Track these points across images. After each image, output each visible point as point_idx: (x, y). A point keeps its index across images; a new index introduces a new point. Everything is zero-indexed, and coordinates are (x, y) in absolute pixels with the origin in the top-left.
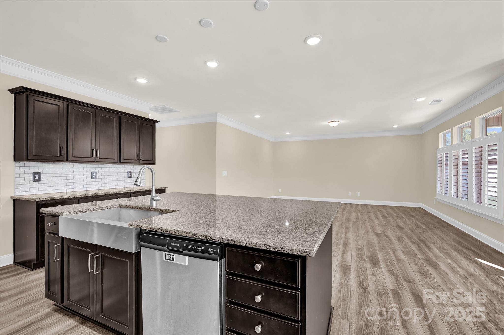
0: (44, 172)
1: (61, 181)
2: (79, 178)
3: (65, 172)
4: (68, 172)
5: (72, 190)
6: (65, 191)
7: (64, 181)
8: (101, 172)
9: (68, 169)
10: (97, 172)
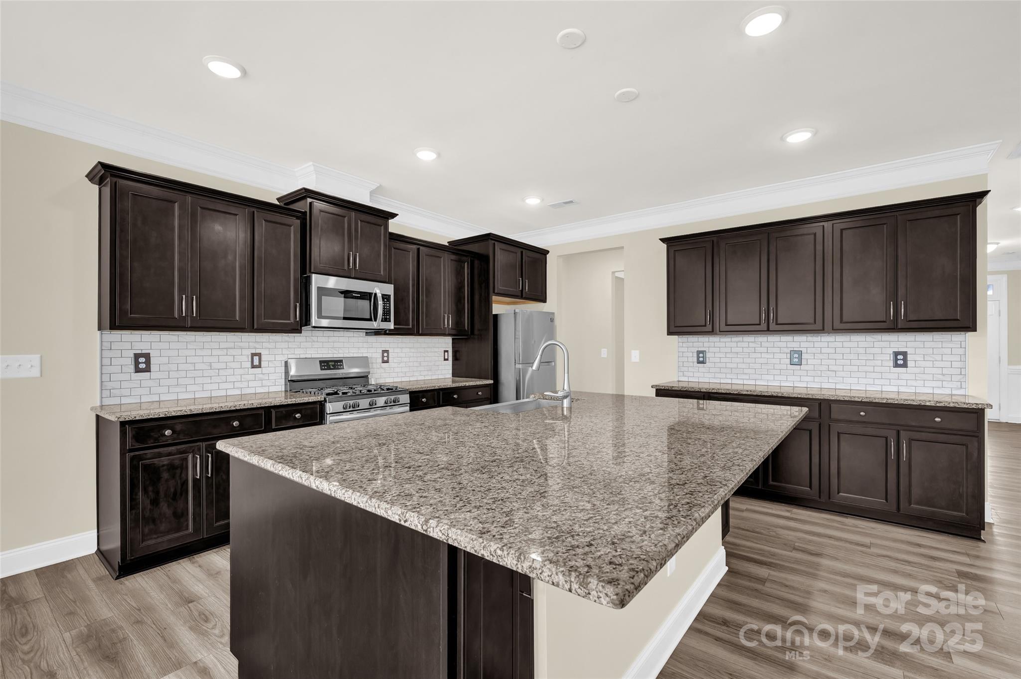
0: (712, 350)
1: (735, 365)
2: (764, 361)
3: (740, 350)
4: (745, 350)
5: (753, 382)
6: (741, 382)
7: (740, 366)
8: (814, 350)
9: (746, 345)
10: (804, 350)
